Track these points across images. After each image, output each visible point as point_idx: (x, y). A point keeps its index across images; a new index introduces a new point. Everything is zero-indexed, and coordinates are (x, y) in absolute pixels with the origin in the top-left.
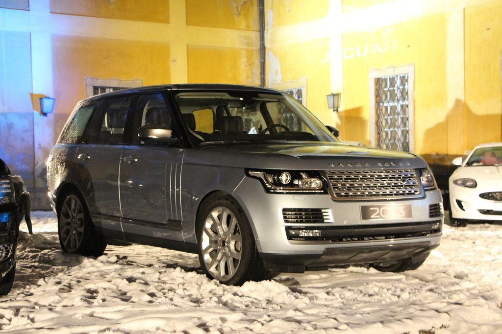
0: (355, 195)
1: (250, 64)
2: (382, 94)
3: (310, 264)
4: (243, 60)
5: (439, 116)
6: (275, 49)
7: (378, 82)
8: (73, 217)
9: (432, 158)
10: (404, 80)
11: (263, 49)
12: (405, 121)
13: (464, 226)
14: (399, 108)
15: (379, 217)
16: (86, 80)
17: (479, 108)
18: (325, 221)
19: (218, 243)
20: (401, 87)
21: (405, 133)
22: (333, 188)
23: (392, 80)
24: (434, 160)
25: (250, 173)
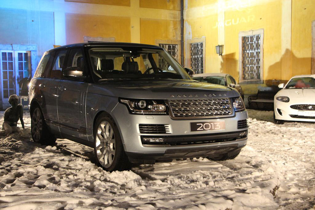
0: (187, 116)
1: (175, 29)
2: (246, 46)
3: (159, 159)
4: (171, 27)
5: (277, 58)
6: (189, 21)
7: (244, 39)
8: (38, 121)
9: (273, 82)
10: (258, 38)
11: (182, 21)
12: (258, 61)
13: (283, 124)
14: (255, 54)
15: (202, 129)
16: (84, 38)
17: (299, 54)
18: (167, 132)
19: (104, 144)
20: (256, 42)
21: (258, 68)
22: (173, 111)
23: (252, 38)
24: (274, 83)
25: (121, 100)
